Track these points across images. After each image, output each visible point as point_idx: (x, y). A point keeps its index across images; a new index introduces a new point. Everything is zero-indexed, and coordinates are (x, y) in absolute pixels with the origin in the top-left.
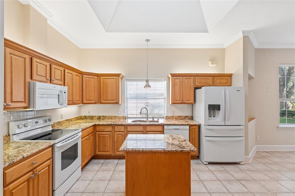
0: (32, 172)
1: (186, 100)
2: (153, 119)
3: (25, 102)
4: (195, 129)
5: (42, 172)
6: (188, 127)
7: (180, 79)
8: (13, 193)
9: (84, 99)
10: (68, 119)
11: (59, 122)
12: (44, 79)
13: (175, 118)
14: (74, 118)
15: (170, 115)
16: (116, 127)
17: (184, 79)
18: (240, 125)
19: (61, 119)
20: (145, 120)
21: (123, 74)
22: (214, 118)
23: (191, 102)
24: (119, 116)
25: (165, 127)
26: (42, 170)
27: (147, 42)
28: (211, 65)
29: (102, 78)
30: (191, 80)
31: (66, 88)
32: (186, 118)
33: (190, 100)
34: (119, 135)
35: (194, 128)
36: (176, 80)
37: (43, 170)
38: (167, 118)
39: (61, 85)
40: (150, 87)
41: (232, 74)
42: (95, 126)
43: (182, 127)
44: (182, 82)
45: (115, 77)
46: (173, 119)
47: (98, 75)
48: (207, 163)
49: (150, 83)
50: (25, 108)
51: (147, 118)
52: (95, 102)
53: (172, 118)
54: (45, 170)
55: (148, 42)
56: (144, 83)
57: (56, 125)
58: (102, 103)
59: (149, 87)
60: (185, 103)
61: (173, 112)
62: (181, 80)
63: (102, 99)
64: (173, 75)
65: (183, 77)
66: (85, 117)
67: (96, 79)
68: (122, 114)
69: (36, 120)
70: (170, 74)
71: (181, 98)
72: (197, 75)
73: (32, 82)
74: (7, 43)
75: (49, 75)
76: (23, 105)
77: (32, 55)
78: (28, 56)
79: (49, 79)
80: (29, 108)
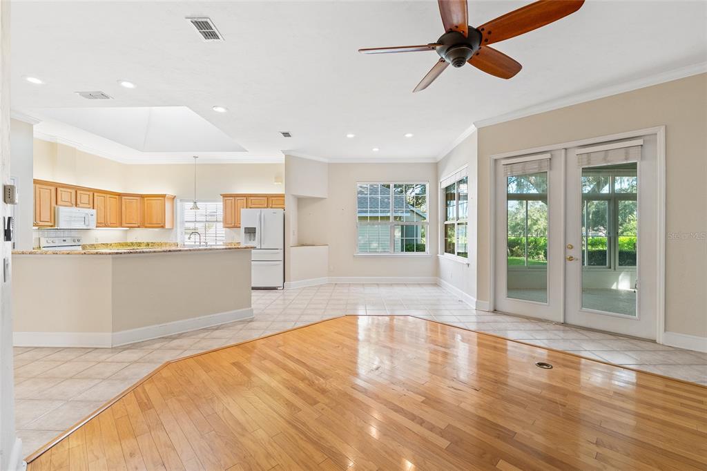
3: (51, 222)
9: (123, 222)
10: (106, 243)
11: (93, 245)
12: (68, 204)
17: (236, 200)
18: (277, 249)
21: (169, 192)
24: (170, 243)
28: (276, 183)
29: (146, 199)
30: (242, 202)
36: (227, 201)
39: (89, 208)
40: (198, 209)
44: (234, 203)
47: (142, 196)
49: (199, 204)
50: (52, 226)
55: (196, 159)
58: (146, 227)
59: (196, 209)
60: (236, 227)
62: (233, 201)
63: (146, 222)
64: (225, 196)
65: (235, 198)
66: (132, 243)
67: (139, 200)
68: (174, 240)
69: (64, 239)
70: (221, 195)
71: (233, 222)
72: (251, 196)
73: (57, 207)
74: (36, 182)
75: (75, 200)
76: (49, 224)
77: (56, 186)
78: (53, 187)
79: (73, 203)
80: (55, 227)
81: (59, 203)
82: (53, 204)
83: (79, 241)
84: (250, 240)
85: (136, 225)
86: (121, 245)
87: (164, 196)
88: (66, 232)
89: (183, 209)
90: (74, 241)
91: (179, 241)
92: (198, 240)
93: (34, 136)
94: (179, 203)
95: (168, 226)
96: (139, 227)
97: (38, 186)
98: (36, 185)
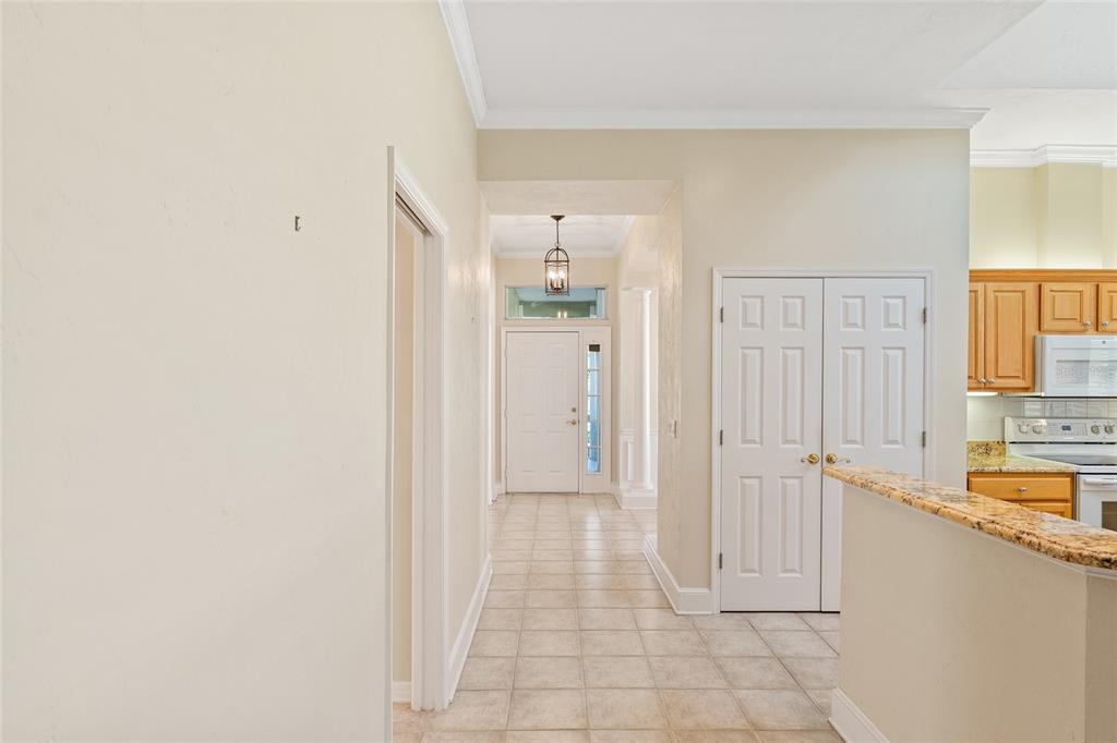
3: (1024, 378)
12: (1073, 325)
50: (1026, 389)
69: (1067, 423)
73: (1039, 336)
74: (976, 276)
75: (1093, 314)
76: (1020, 383)
77: (1040, 278)
78: (1031, 284)
79: (1089, 323)
80: (1034, 391)
81: (1045, 326)
82: (1031, 330)
83: (1109, 430)
88: (1072, 404)
90: (1095, 430)
93: (974, 162)
97: (991, 286)
98: (987, 284)
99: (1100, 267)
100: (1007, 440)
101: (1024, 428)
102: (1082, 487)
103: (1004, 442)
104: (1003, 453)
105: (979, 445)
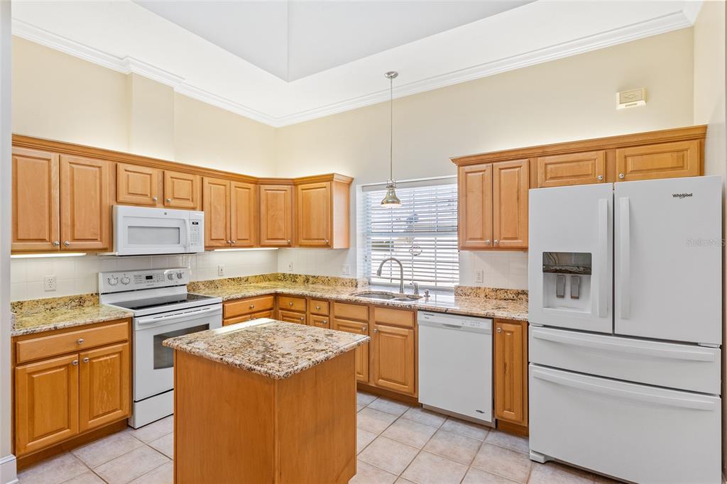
0: (77, 355)
1: (505, 239)
2: (402, 291)
3: (101, 241)
4: (512, 332)
5: (101, 361)
6: (487, 325)
7: (484, 171)
8: (33, 378)
9: (263, 237)
10: (237, 277)
11: (212, 282)
13: (483, 295)
14: (256, 277)
15: (471, 283)
16: (312, 303)
17: (496, 171)
18: (696, 344)
19: (219, 275)
20: (396, 292)
21: (341, 170)
22: (575, 301)
23: (519, 245)
24: (343, 279)
25: (421, 316)
26: (103, 356)
27: (389, 80)
28: (623, 106)
29: (300, 187)
30: (519, 173)
31: (199, 215)
32: (520, 296)
33: (516, 239)
34: (317, 321)
35: (509, 332)
36: (469, 175)
37: (105, 358)
38: (459, 292)
39: (194, 209)
40: (398, 202)
41: (705, 127)
42: (276, 296)
43: (468, 322)
44: (490, 180)
45: (324, 184)
46: (477, 295)
47: (295, 183)
48: (542, 459)
50: (105, 249)
51: (401, 287)
52: (287, 244)
53: (476, 291)
54: (111, 359)
55: (393, 79)
56: (383, 194)
57: (202, 287)
58: (301, 246)
59: (393, 202)
60: (499, 248)
61: (481, 276)
62: (488, 173)
63: (301, 236)
64: (462, 162)
65: (494, 164)
66: (284, 275)
67: (289, 191)
68: (350, 273)
69: (149, 273)
70: (453, 161)
71: (488, 233)
72: (543, 152)
73: (115, 205)
75: (161, 193)
76: (97, 244)
77: (117, 159)
78: (107, 162)
79: (156, 198)
80: (112, 251)
81: (122, 199)
82: (108, 200)
83: (179, 276)
84: (561, 296)
85: (284, 242)
86: (265, 278)
87: (329, 178)
89: (367, 208)
90: (170, 277)
91: (359, 276)
92: (397, 274)
94: (359, 195)
95: (338, 243)
96: (289, 246)
97: (66, 158)
98: (62, 155)
99: (172, 160)
100: (100, 292)
101: (113, 281)
102: (137, 328)
103: (97, 294)
104: (96, 303)
105: (72, 299)
